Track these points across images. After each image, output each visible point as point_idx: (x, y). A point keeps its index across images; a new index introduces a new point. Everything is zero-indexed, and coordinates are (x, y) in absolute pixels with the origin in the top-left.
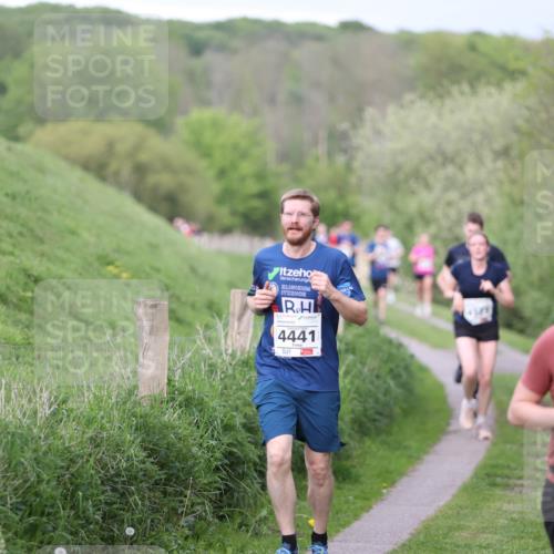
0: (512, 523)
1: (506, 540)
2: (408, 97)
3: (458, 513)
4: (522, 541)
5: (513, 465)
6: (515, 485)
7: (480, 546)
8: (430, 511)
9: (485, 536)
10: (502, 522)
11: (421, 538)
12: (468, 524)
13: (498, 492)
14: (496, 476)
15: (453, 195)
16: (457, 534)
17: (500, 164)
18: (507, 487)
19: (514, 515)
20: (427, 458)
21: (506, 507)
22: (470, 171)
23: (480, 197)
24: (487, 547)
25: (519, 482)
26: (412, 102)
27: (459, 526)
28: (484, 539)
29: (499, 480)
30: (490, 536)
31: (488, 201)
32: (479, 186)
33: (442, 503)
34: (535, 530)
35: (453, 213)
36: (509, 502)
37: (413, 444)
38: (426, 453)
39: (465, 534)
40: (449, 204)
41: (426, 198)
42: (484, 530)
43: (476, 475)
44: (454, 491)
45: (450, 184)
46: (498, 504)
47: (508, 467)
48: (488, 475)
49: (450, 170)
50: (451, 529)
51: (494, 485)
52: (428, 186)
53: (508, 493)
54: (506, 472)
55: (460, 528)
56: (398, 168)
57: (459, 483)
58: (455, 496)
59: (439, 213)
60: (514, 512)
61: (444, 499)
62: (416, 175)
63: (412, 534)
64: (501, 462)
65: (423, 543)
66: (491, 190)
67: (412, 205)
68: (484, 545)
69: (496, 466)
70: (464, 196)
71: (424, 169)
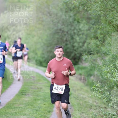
0: (27, 103)
1: (25, 106)
2: (5, 12)
3: (15, 100)
4: (29, 106)
5: (27, 90)
6: (27, 95)
7: (20, 108)
8: (9, 100)
9: (21, 105)
10: (25, 102)
11: (7, 106)
12: (17, 103)
13: (24, 96)
14: (23, 92)
15: (15, 33)
16: (15, 105)
17: (25, 26)
18: (25, 95)
19: (27, 101)
20: (9, 89)
21: (25, 99)
22: (18, 28)
23: (20, 33)
24: (21, 108)
25: (28, 94)
26: (6, 13)
27: (15, 103)
28: (20, 106)
29: (24, 93)
30: (22, 105)
31: (22, 34)
32: (20, 31)
33: (11, 98)
34: (31, 104)
35: (15, 36)
36: (26, 98)
37: (5, 86)
38: (8, 87)
39: (16, 105)
40: (14, 34)
41: (9, 33)
42: (20, 104)
43: (19, 92)
44: (14, 96)
45: (14, 30)
46: (24, 98)
47: (26, 91)
48: (22, 92)
49: (14, 27)
50: (14, 104)
51: (23, 94)
52: (9, 31)
53: (26, 96)
54: (25, 92)
55: (15, 104)
56: (3, 27)
57: (15, 94)
58: (14, 97)
59: (12, 36)
60: (27, 100)
61: (12, 97)
62: (7, 28)
63: (5, 105)
64: (24, 89)
65: (7, 107)
66: (23, 32)
67: (6, 35)
68: (21, 107)
69: (23, 90)
70: (17, 33)
71: (9, 27)
